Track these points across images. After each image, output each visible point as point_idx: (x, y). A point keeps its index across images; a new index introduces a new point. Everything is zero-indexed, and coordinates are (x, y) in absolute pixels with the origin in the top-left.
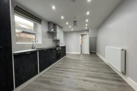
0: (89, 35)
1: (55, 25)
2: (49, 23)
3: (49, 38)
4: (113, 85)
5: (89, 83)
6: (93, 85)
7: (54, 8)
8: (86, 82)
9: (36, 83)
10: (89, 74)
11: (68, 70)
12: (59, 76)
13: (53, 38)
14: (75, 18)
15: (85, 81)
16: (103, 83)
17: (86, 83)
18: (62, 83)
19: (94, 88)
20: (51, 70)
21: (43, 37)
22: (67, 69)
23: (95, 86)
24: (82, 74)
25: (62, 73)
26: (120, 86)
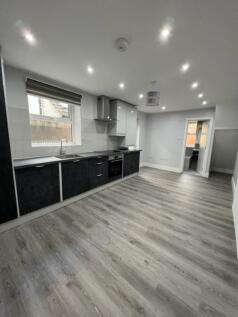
0: (216, 124)
1: (113, 102)
2: (99, 99)
3: (98, 132)
4: (196, 280)
5: (139, 250)
6: (144, 259)
7: (90, 70)
8: (133, 246)
9: (53, 217)
10: (157, 230)
11: (119, 207)
12: (93, 214)
13: (108, 132)
14: (154, 82)
15: (133, 242)
16: (172, 264)
17: (132, 248)
18: (88, 231)
19: (139, 265)
20: (90, 200)
21: (85, 131)
22: (119, 204)
23: (146, 261)
24: (139, 226)
25: (103, 210)
26: (214, 292)
